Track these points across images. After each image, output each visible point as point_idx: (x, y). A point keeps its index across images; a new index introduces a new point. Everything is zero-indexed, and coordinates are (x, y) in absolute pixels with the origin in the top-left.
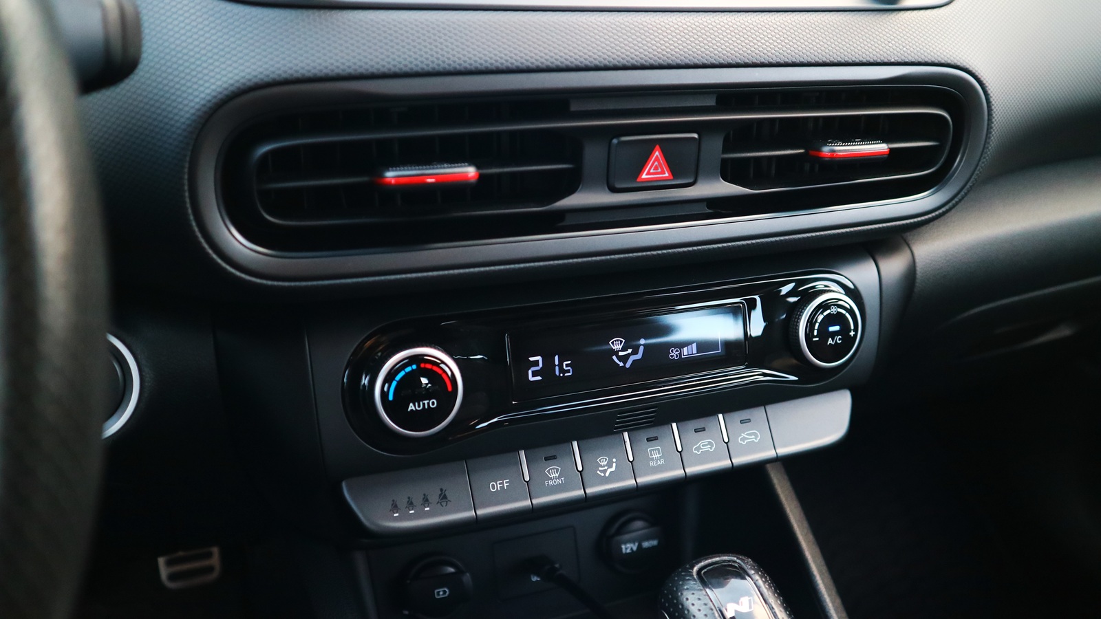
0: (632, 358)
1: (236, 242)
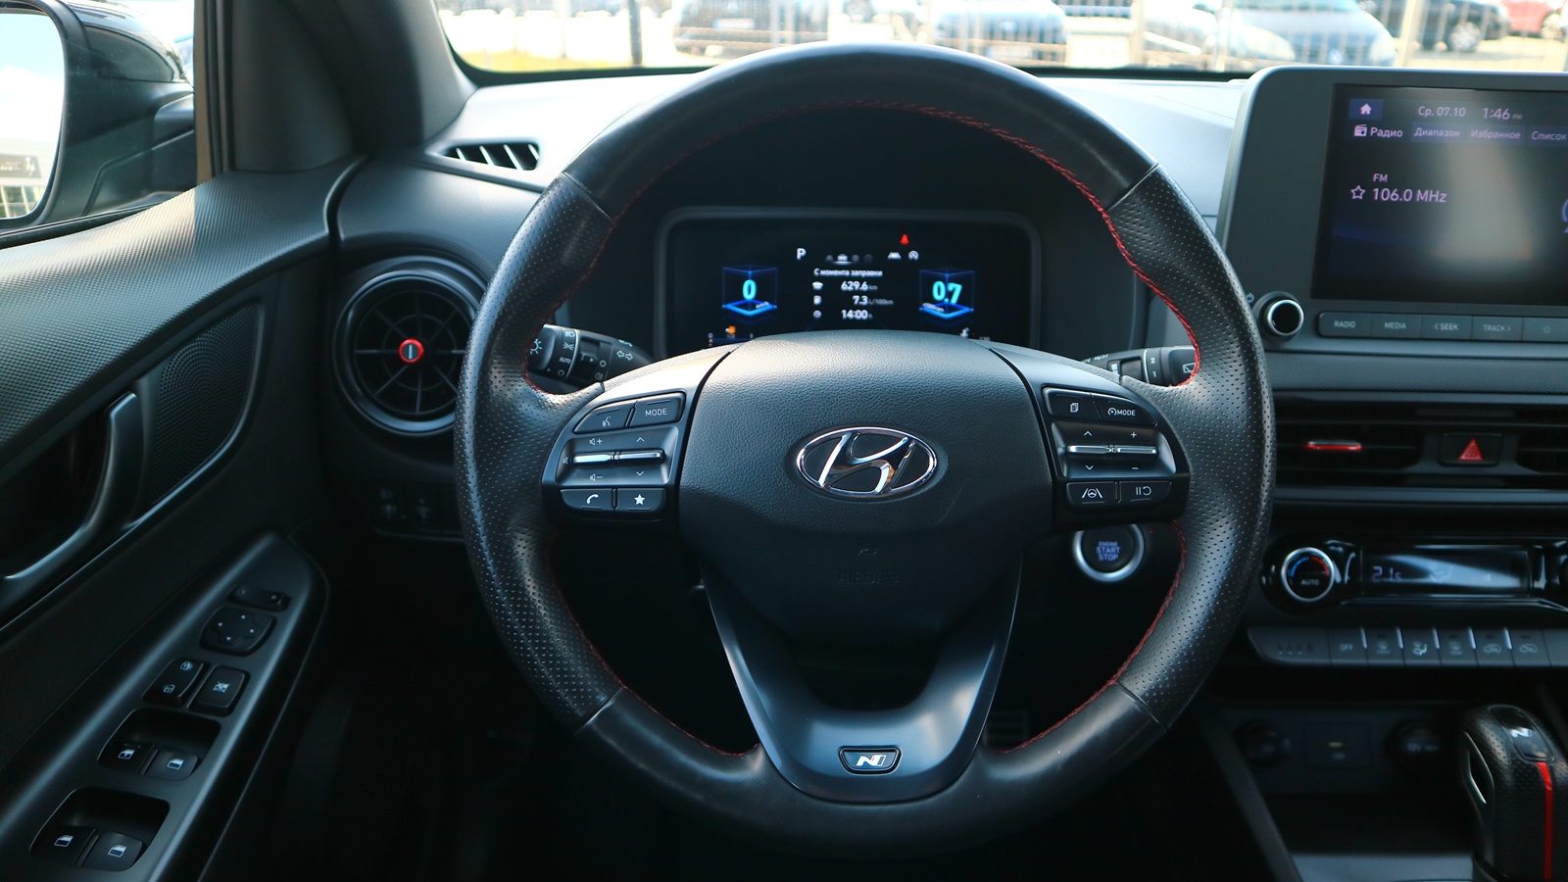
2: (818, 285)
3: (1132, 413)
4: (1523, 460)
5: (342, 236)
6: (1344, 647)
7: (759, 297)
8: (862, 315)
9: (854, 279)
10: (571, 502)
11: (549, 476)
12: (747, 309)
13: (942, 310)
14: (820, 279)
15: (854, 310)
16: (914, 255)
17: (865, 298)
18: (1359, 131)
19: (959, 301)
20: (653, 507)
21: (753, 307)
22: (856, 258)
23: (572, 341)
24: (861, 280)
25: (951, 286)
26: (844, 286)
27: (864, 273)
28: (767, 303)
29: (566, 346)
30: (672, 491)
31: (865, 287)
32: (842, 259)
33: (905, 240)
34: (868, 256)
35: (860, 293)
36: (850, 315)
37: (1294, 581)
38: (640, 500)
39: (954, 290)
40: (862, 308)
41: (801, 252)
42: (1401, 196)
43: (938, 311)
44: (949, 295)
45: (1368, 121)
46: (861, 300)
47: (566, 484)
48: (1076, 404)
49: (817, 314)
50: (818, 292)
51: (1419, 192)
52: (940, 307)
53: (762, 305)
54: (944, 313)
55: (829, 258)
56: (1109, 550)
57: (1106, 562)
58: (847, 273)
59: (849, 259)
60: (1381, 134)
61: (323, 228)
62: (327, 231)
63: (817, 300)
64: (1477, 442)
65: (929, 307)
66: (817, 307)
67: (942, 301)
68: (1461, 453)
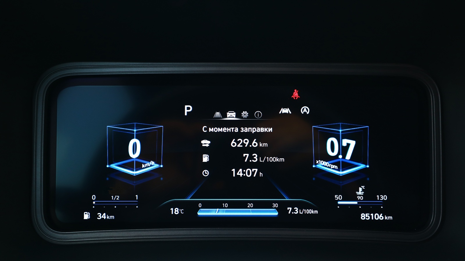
2: (206, 143)
7: (145, 156)
8: (250, 172)
9: (244, 136)
12: (131, 168)
13: (336, 167)
14: (208, 136)
15: (244, 168)
16: (305, 110)
17: (255, 155)
19: (352, 158)
21: (139, 166)
22: (245, 114)
24: (250, 136)
25: (345, 142)
26: (233, 144)
27: (253, 130)
28: (152, 163)
31: (255, 144)
32: (231, 116)
33: (296, 94)
34: (258, 112)
35: (250, 150)
36: (240, 173)
39: (348, 145)
40: (252, 166)
41: (188, 109)
43: (332, 169)
44: (344, 150)
46: (251, 157)
49: (206, 173)
50: (206, 150)
52: (333, 164)
53: (148, 164)
54: (339, 170)
55: (218, 114)
58: (237, 130)
59: (238, 115)
63: (205, 159)
65: (322, 165)
66: (206, 166)
67: (336, 158)
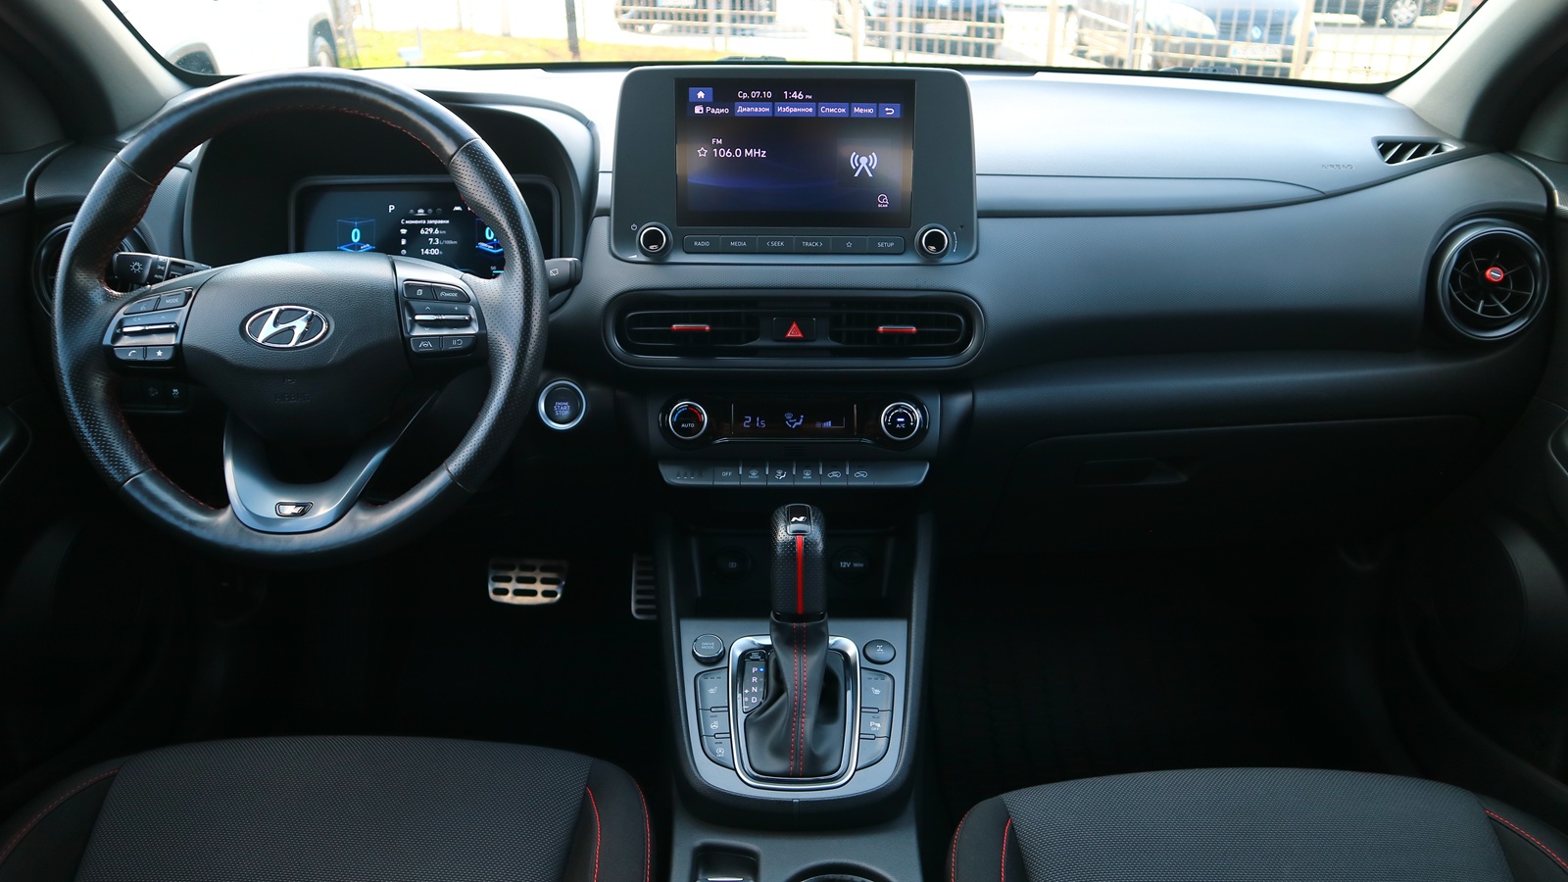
0: (797, 424)
1: (616, 344)
2: (403, 231)
3: (456, 295)
4: (835, 336)
5: (36, 198)
6: (725, 474)
8: (435, 252)
9: (429, 226)
10: (121, 356)
11: (107, 341)
12: (354, 249)
14: (406, 226)
15: (430, 248)
17: (437, 240)
18: (698, 110)
20: (168, 357)
22: (430, 211)
23: (163, 264)
24: (438, 226)
26: (422, 232)
27: (436, 222)
28: (368, 245)
29: (159, 267)
30: (178, 348)
31: (437, 232)
32: (421, 212)
34: (439, 209)
35: (434, 236)
36: (427, 252)
37: (676, 425)
38: (159, 353)
40: (435, 247)
41: (392, 208)
42: (734, 154)
43: (489, 248)
45: (704, 104)
46: (434, 241)
47: (118, 345)
48: (421, 291)
50: (404, 236)
51: (746, 150)
52: (490, 245)
53: (365, 246)
54: (494, 249)
55: (412, 211)
56: (564, 409)
57: (560, 419)
58: (424, 222)
59: (426, 212)
60: (713, 111)
61: (22, 192)
62: (24, 194)
63: (403, 242)
64: (797, 324)
65: (482, 245)
66: (404, 247)
67: (492, 240)
68: (786, 333)
